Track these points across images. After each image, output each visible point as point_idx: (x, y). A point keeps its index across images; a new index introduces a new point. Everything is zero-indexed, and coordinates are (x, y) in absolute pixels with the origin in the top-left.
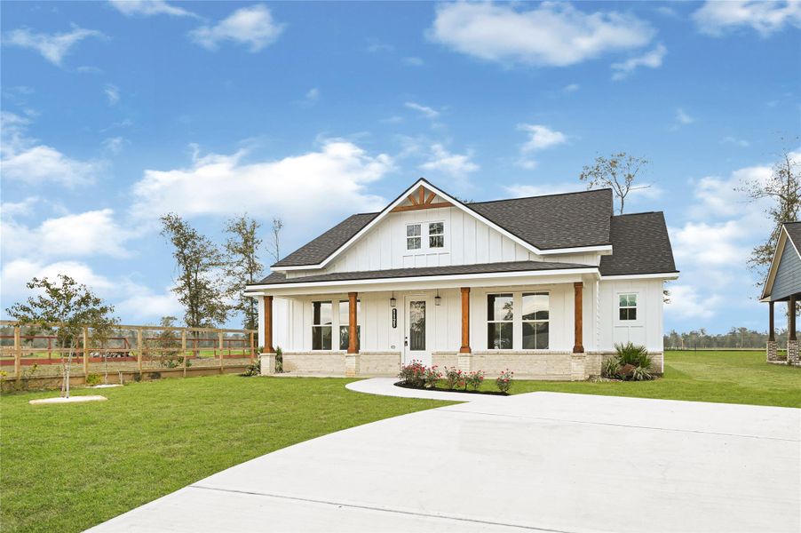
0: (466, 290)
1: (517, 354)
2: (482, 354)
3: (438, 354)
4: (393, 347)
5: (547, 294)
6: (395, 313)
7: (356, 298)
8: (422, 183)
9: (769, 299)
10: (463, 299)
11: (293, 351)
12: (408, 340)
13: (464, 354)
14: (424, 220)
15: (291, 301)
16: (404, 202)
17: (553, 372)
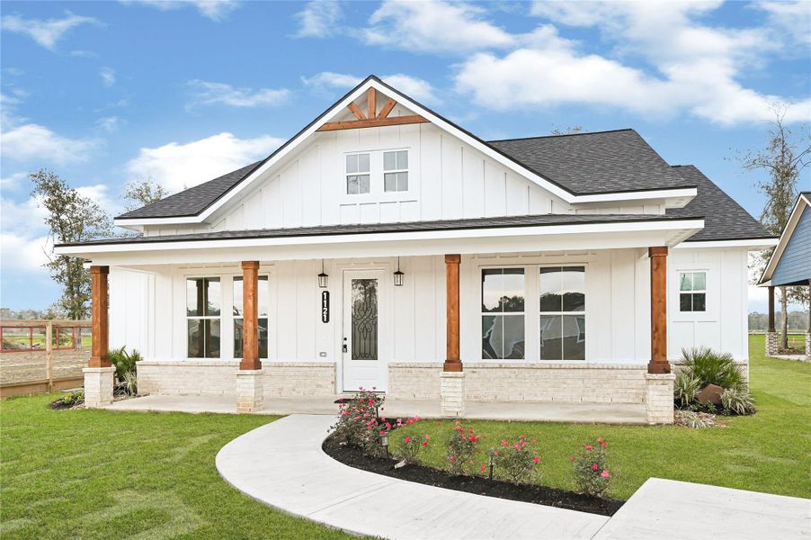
0: (453, 260)
1: (532, 368)
2: (474, 369)
3: (398, 366)
4: (323, 354)
5: (581, 269)
6: (326, 297)
7: (255, 271)
8: (372, 83)
9: (769, 283)
10: (449, 275)
11: (154, 360)
12: (349, 343)
13: (450, 373)
14: (375, 145)
15: (152, 277)
16: (343, 115)
17: (595, 400)
